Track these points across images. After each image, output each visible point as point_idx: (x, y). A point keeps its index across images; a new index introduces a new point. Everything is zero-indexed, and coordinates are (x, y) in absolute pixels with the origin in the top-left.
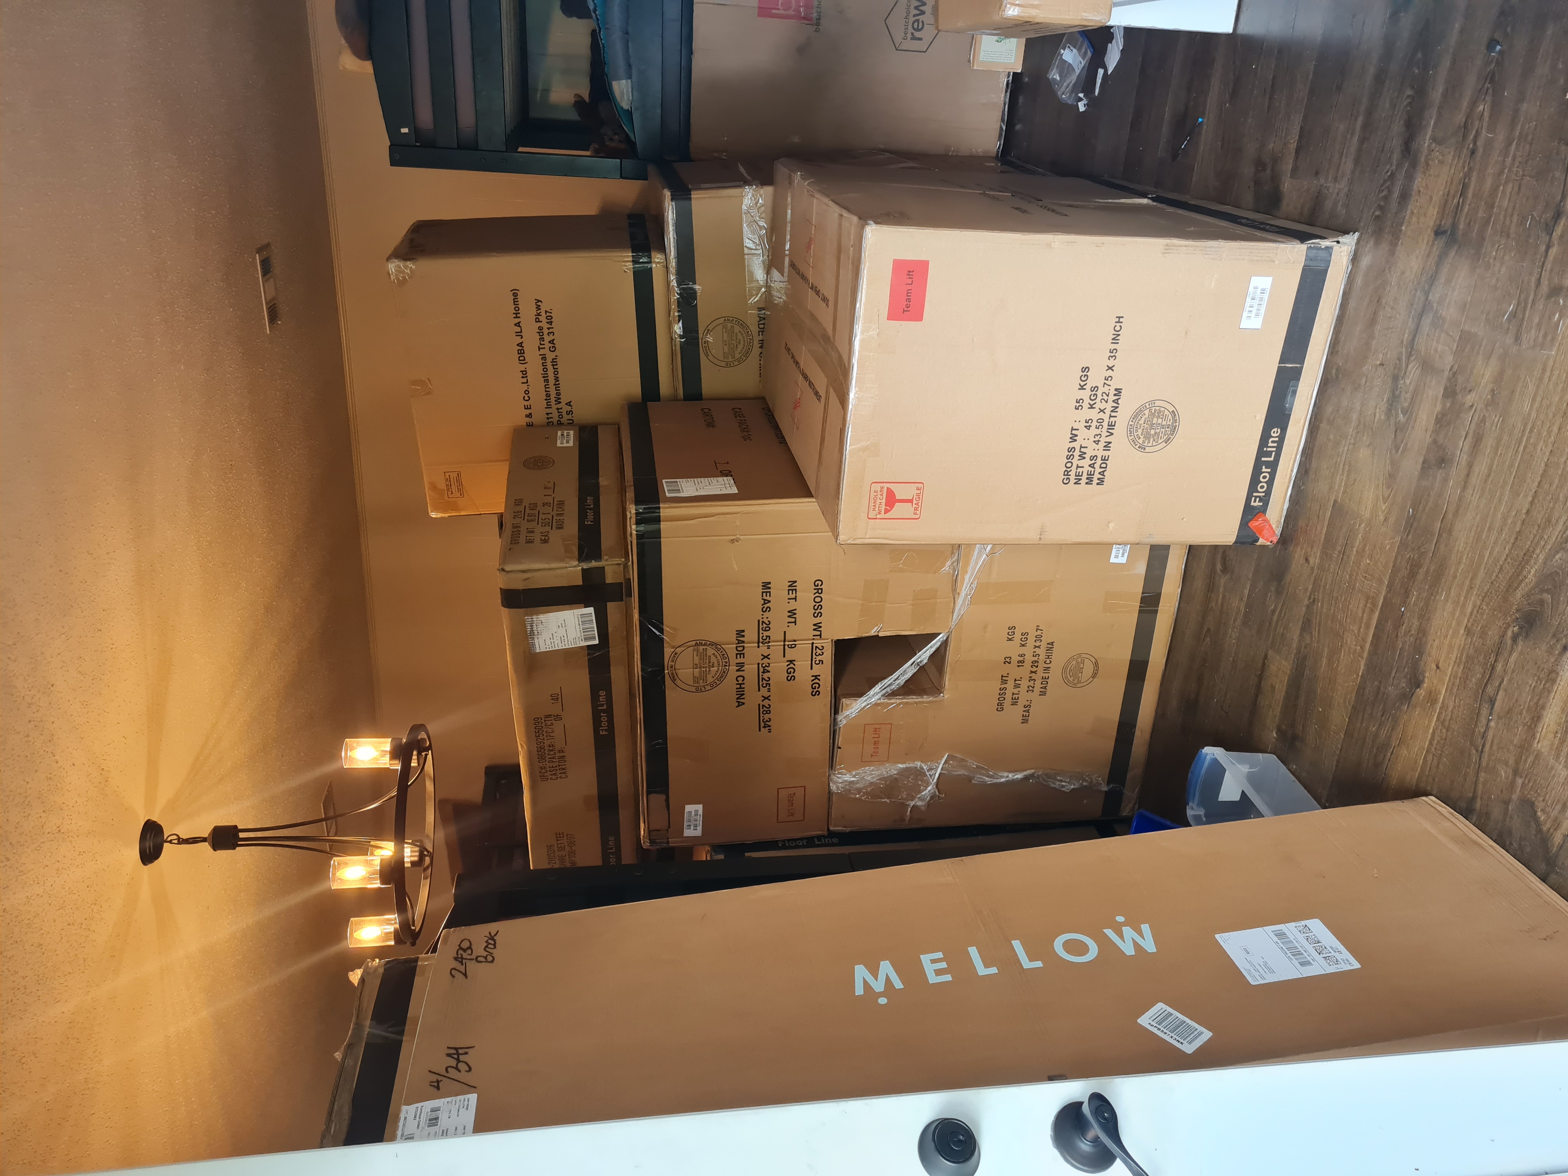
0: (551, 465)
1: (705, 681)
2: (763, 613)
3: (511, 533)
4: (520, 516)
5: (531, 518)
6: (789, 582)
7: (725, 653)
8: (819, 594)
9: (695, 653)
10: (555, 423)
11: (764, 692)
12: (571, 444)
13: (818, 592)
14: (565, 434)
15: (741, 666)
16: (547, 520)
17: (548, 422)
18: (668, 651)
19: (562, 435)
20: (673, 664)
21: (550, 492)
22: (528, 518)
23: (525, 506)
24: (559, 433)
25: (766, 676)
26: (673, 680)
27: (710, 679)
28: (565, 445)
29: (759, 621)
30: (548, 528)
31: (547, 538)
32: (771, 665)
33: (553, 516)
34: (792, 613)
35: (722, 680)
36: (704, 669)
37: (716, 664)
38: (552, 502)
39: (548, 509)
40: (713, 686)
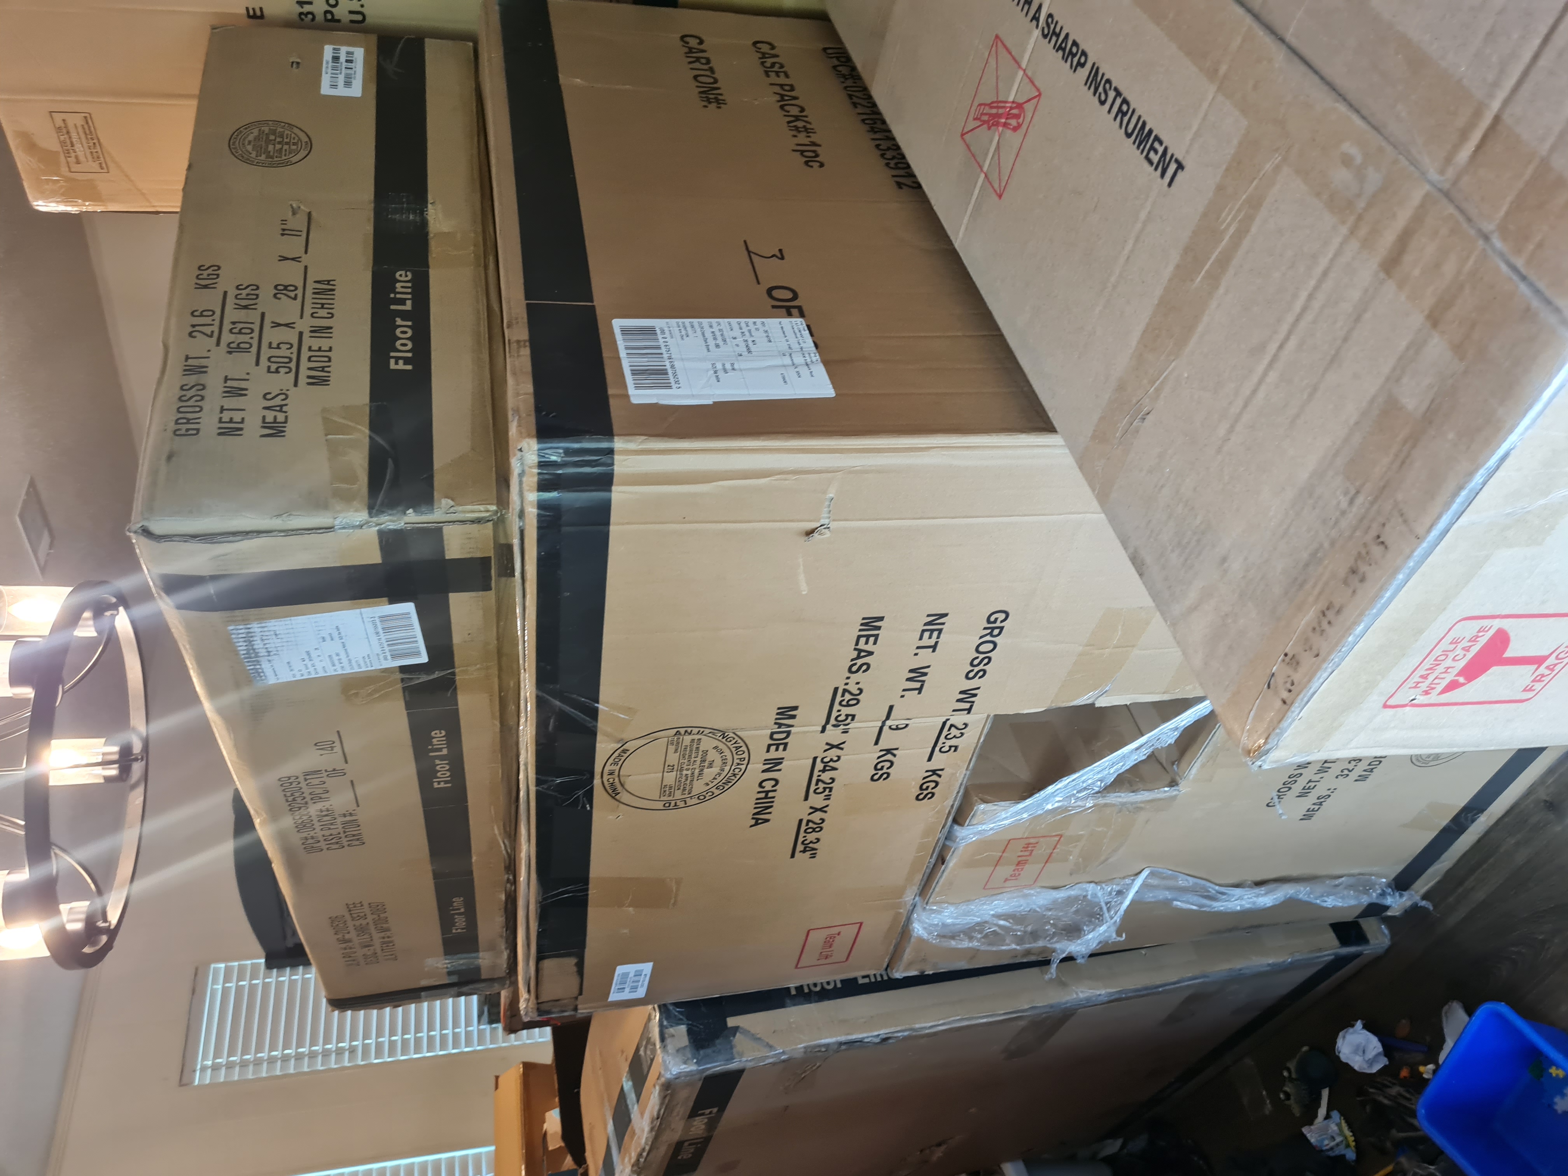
0: (303, 153)
1: (687, 792)
2: (849, 675)
3: (178, 393)
4: (208, 330)
5: (241, 338)
6: (929, 616)
7: (742, 744)
8: (992, 636)
9: (672, 748)
10: (320, 17)
11: (817, 800)
12: (356, 90)
13: (991, 634)
14: (343, 58)
15: (774, 764)
16: (284, 351)
17: (301, 14)
18: (604, 748)
19: (336, 59)
20: (617, 768)
21: (295, 246)
22: (232, 337)
23: (225, 293)
24: (328, 51)
25: (826, 777)
26: (613, 793)
27: (699, 787)
28: (342, 91)
29: (836, 689)
30: (284, 380)
31: (281, 417)
32: (842, 758)
33: (301, 334)
34: (918, 675)
35: (727, 787)
36: (689, 772)
37: (718, 762)
38: (300, 285)
39: (288, 310)
40: (702, 798)
